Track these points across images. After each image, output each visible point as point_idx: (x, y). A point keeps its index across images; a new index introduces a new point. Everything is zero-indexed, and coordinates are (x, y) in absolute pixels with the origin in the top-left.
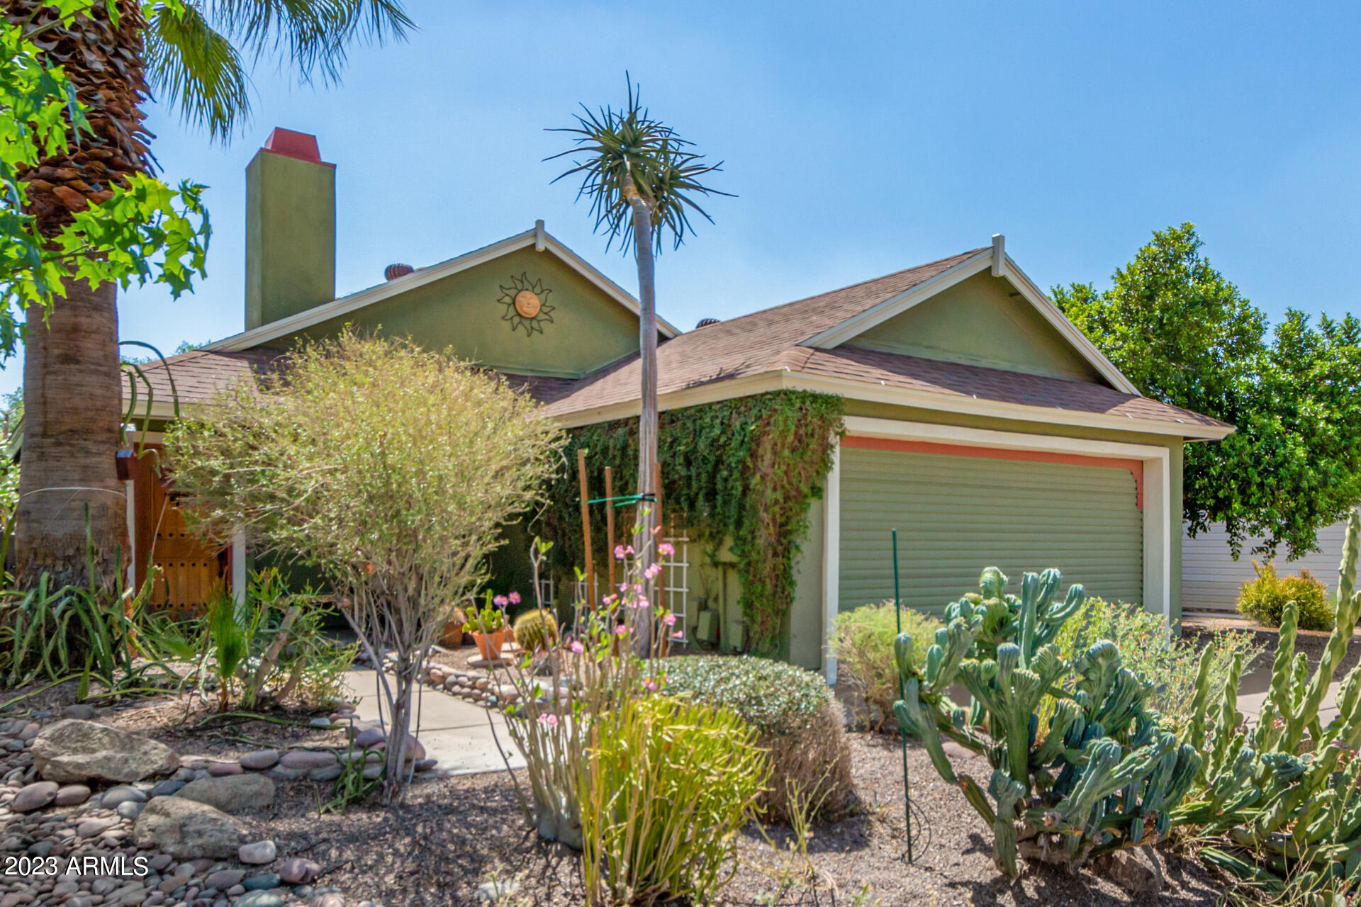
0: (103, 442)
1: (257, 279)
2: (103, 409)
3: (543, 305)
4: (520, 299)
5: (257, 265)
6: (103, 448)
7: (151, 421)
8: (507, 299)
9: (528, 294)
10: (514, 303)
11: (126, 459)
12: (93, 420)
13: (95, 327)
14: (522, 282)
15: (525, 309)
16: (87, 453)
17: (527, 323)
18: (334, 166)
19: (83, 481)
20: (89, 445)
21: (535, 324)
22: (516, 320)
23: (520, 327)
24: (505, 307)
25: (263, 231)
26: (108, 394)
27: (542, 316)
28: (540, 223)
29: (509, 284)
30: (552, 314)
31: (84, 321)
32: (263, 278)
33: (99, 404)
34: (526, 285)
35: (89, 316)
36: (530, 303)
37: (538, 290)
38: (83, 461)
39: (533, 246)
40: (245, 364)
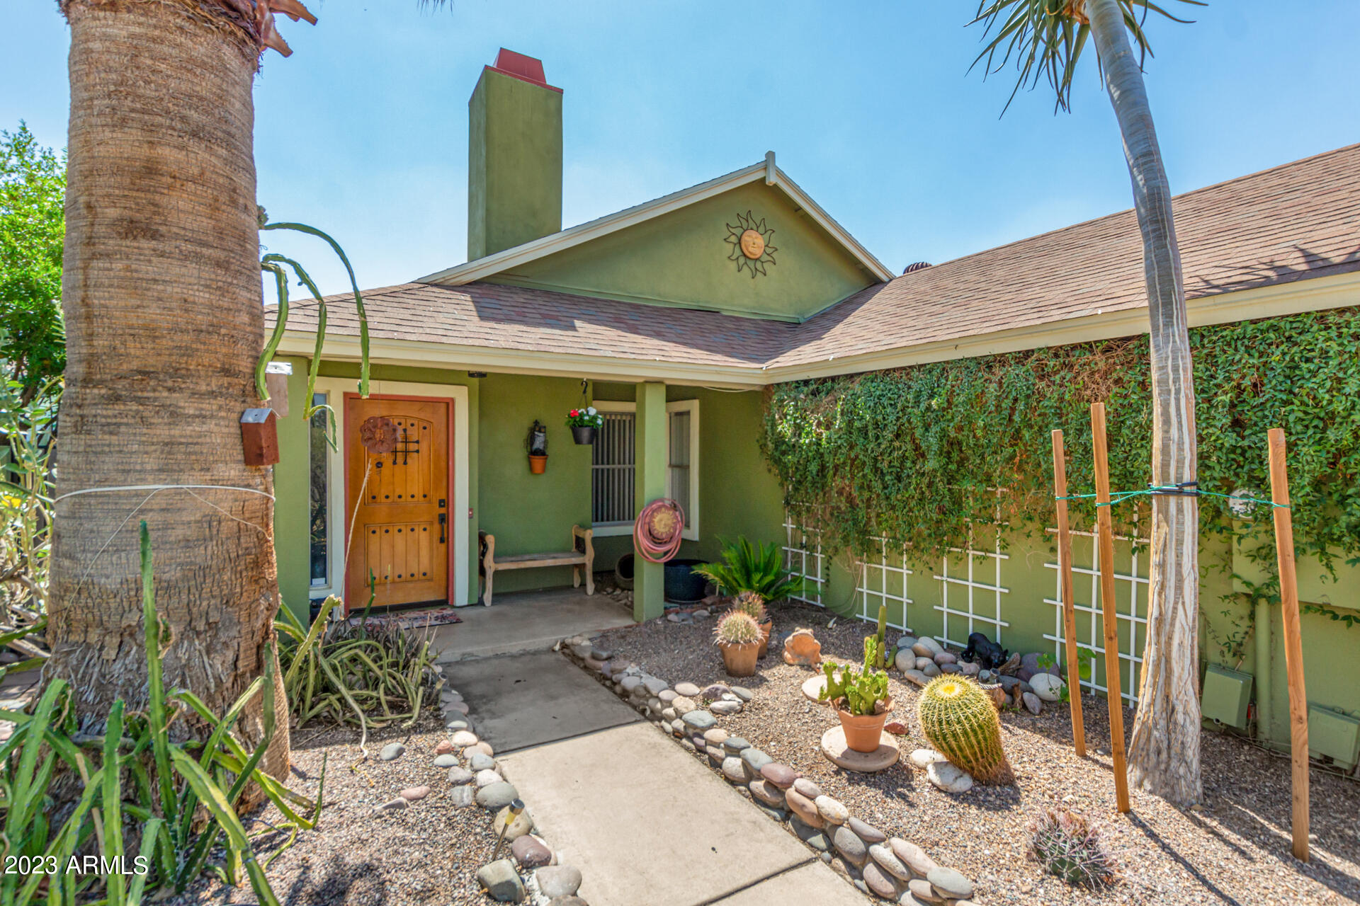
0: (212, 394)
1: (481, 213)
2: (214, 329)
3: (767, 246)
4: (745, 238)
5: (481, 197)
6: (209, 406)
7: (324, 364)
8: (733, 239)
9: (754, 234)
10: (740, 243)
11: (259, 424)
12: (188, 352)
13: (195, 171)
14: (747, 221)
15: (751, 249)
16: (175, 415)
17: (751, 264)
18: (561, 91)
19: (164, 471)
20: (180, 400)
21: (759, 265)
22: (742, 260)
23: (745, 269)
24: (731, 246)
25: (487, 157)
26: (225, 303)
27: (765, 258)
28: (771, 156)
29: (735, 222)
30: (774, 255)
31: (168, 154)
32: (488, 211)
33: (202, 320)
34: (752, 224)
35: (182, 148)
36: (755, 242)
37: (762, 229)
38: (163, 432)
39: (763, 180)
40: (468, 297)
